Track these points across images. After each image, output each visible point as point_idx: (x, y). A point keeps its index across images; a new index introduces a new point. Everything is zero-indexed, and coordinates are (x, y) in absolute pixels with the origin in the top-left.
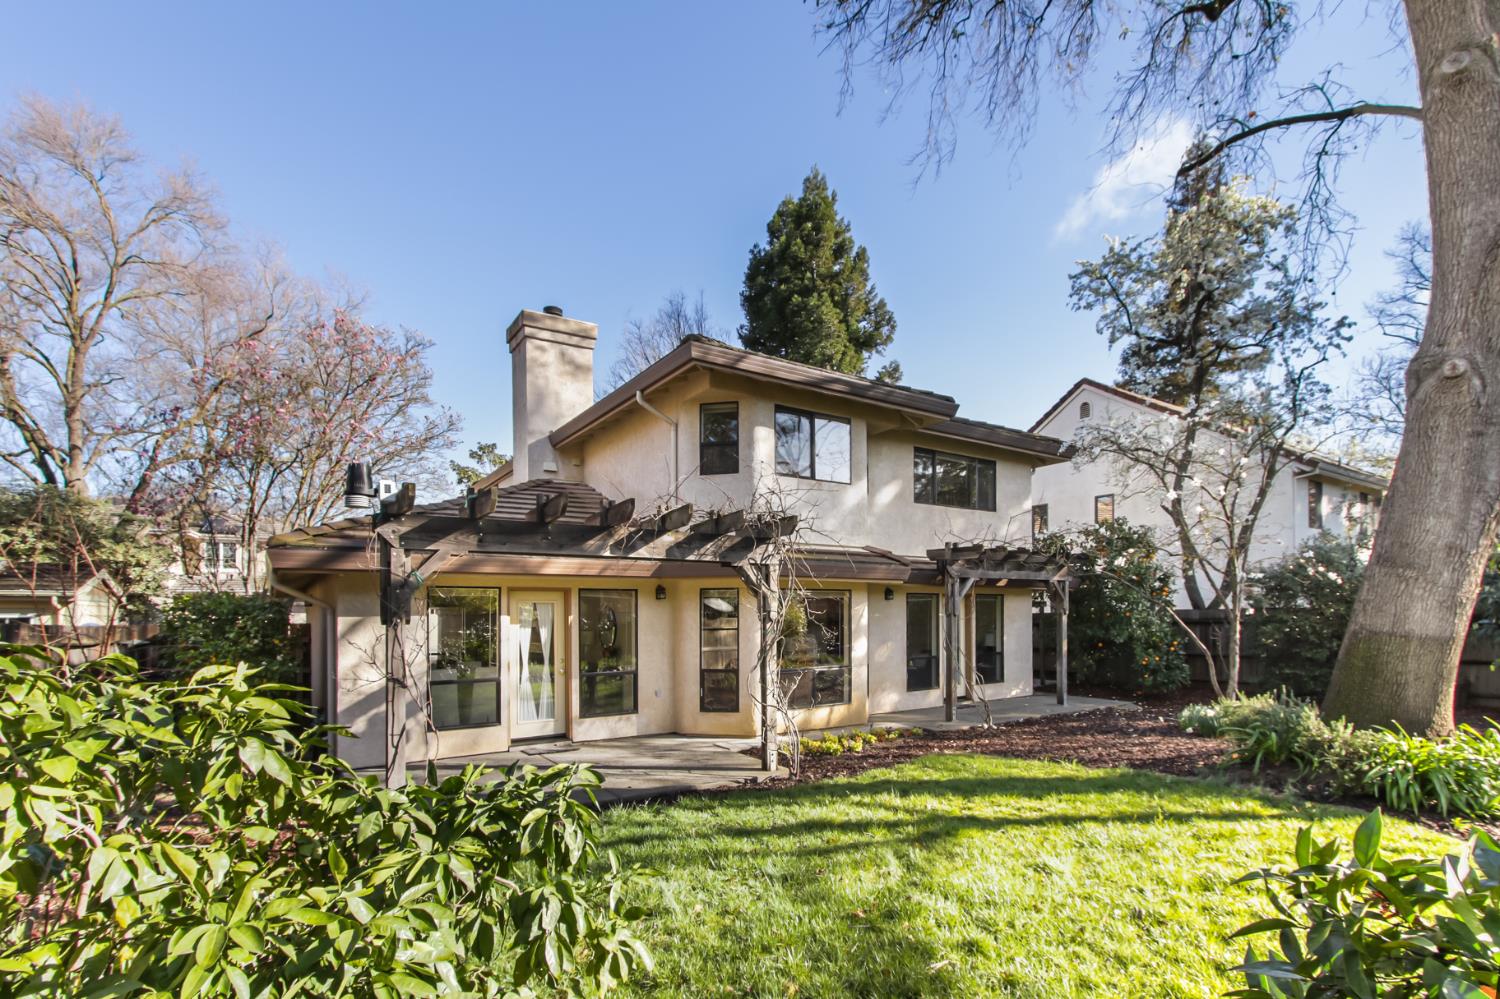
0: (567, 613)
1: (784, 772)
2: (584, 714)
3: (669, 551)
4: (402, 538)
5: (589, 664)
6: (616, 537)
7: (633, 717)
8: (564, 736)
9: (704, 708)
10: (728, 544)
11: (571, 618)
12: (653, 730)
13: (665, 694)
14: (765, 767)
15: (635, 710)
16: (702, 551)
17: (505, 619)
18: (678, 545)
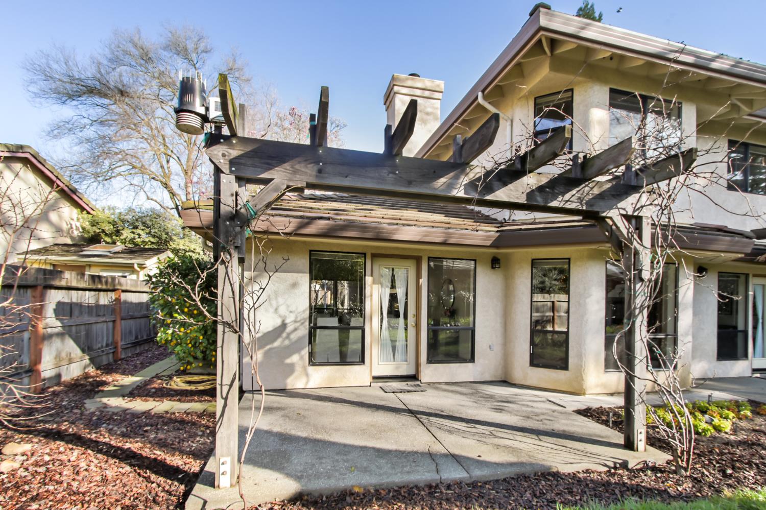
0: (418, 276)
1: (660, 458)
2: (430, 361)
3: (530, 195)
4: (232, 162)
5: (434, 320)
6: (471, 175)
7: (470, 365)
8: (414, 378)
9: (533, 364)
10: (596, 191)
11: (421, 281)
12: (488, 378)
13: (498, 349)
14: (629, 445)
15: (472, 359)
16: (567, 197)
17: (369, 279)
18: (541, 189)
